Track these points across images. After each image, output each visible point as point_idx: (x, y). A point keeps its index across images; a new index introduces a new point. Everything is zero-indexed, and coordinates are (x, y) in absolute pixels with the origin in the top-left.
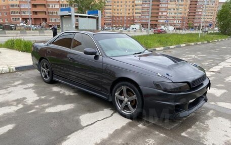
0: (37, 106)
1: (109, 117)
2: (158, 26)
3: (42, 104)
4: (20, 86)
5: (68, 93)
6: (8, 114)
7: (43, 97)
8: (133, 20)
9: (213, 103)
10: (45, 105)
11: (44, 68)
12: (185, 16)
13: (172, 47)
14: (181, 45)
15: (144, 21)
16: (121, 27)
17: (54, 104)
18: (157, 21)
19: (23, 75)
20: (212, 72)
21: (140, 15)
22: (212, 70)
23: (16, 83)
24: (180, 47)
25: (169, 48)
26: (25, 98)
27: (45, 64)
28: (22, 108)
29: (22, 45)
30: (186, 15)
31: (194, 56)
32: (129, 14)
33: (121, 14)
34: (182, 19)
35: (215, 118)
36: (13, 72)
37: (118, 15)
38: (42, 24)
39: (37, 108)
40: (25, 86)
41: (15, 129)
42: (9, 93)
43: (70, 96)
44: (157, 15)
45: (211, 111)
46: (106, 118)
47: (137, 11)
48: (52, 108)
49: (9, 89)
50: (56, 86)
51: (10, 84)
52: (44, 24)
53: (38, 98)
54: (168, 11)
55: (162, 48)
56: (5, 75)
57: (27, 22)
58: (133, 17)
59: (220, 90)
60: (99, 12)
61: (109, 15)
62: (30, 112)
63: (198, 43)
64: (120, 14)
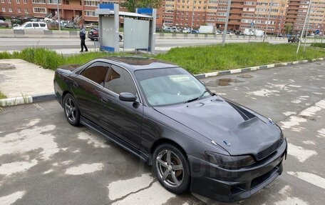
0: (55, 164)
1: (146, 188)
2: (240, 28)
3: (63, 161)
4: (37, 128)
5: (98, 143)
6: (18, 174)
7: (65, 149)
8: (205, 18)
9: (291, 173)
10: (66, 163)
11: (69, 104)
12: (281, 14)
13: (255, 68)
14: (268, 66)
15: (220, 20)
16: (186, 27)
17: (78, 162)
18: (239, 20)
19: (42, 109)
20: (304, 117)
21: (215, 11)
22: (304, 113)
23: (32, 123)
24: (266, 68)
25: (249, 70)
26: (41, 150)
27: (70, 99)
28: (36, 166)
29: (45, 58)
30: (284, 14)
31: (282, 86)
32: (199, 8)
33: (188, 7)
34: (277, 19)
35: (289, 198)
36: (30, 103)
37: (183, 9)
38: (75, 19)
39: (55, 167)
40: (43, 129)
41: (25, 198)
42: (22, 139)
43: (100, 148)
44: (240, 12)
45: (287, 187)
46: (143, 189)
47: (211, 5)
48: (74, 168)
49: (22, 132)
50: (84, 131)
51: (24, 125)
52: (77, 18)
53: (57, 151)
54: (258, 7)
55: (239, 70)
56: (18, 107)
57: (54, 15)
58: (206, 13)
59: (308, 151)
60: (154, 11)
61: (170, 8)
62: (46, 173)
63: (294, 63)
64: (186, 7)
